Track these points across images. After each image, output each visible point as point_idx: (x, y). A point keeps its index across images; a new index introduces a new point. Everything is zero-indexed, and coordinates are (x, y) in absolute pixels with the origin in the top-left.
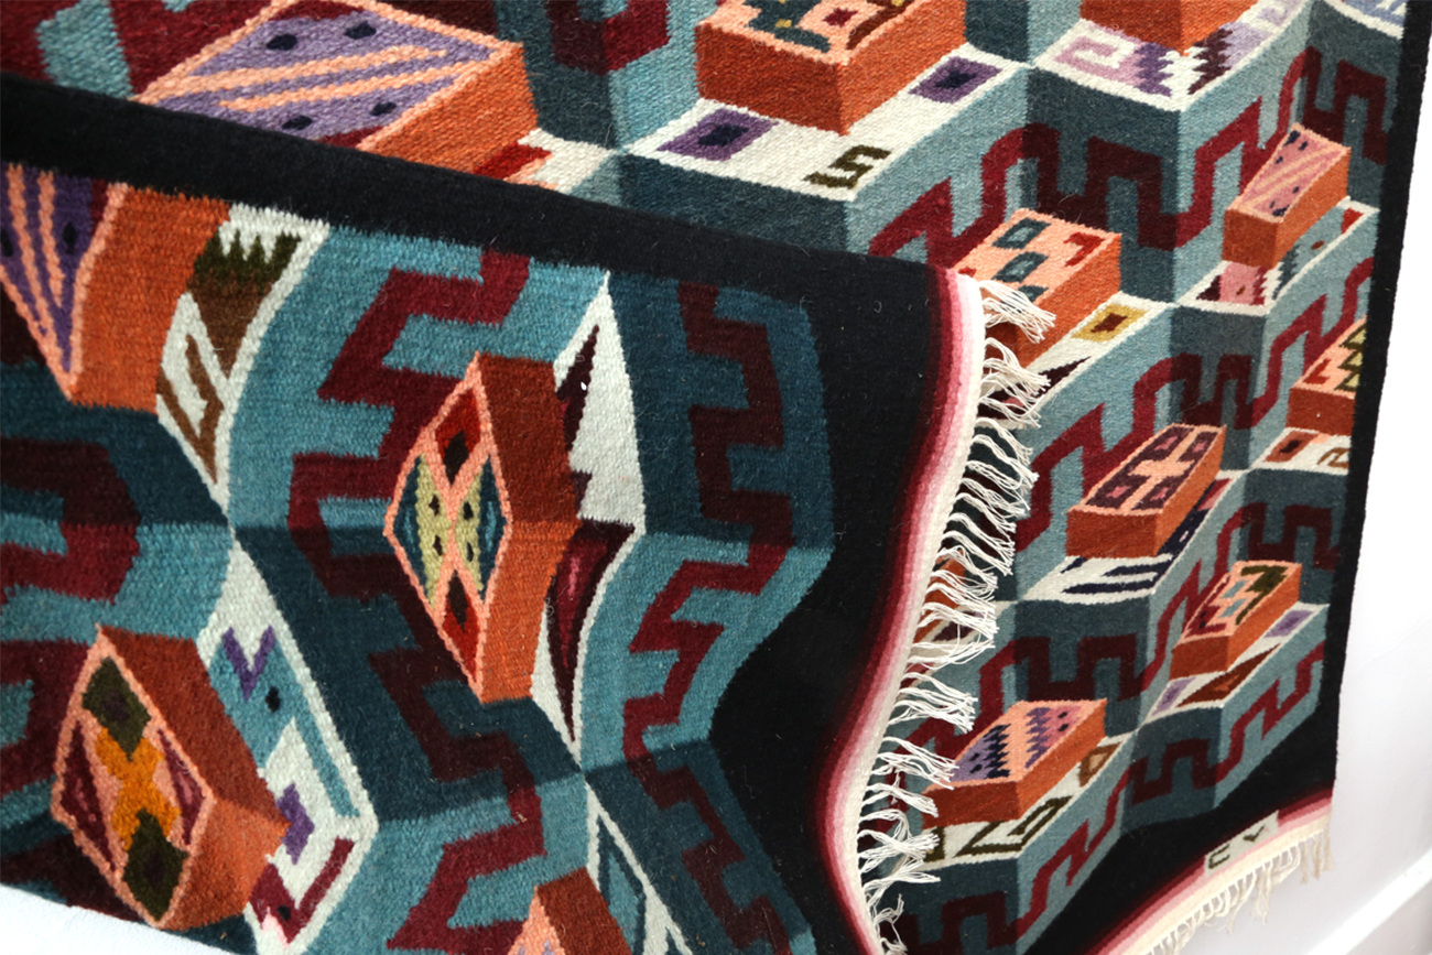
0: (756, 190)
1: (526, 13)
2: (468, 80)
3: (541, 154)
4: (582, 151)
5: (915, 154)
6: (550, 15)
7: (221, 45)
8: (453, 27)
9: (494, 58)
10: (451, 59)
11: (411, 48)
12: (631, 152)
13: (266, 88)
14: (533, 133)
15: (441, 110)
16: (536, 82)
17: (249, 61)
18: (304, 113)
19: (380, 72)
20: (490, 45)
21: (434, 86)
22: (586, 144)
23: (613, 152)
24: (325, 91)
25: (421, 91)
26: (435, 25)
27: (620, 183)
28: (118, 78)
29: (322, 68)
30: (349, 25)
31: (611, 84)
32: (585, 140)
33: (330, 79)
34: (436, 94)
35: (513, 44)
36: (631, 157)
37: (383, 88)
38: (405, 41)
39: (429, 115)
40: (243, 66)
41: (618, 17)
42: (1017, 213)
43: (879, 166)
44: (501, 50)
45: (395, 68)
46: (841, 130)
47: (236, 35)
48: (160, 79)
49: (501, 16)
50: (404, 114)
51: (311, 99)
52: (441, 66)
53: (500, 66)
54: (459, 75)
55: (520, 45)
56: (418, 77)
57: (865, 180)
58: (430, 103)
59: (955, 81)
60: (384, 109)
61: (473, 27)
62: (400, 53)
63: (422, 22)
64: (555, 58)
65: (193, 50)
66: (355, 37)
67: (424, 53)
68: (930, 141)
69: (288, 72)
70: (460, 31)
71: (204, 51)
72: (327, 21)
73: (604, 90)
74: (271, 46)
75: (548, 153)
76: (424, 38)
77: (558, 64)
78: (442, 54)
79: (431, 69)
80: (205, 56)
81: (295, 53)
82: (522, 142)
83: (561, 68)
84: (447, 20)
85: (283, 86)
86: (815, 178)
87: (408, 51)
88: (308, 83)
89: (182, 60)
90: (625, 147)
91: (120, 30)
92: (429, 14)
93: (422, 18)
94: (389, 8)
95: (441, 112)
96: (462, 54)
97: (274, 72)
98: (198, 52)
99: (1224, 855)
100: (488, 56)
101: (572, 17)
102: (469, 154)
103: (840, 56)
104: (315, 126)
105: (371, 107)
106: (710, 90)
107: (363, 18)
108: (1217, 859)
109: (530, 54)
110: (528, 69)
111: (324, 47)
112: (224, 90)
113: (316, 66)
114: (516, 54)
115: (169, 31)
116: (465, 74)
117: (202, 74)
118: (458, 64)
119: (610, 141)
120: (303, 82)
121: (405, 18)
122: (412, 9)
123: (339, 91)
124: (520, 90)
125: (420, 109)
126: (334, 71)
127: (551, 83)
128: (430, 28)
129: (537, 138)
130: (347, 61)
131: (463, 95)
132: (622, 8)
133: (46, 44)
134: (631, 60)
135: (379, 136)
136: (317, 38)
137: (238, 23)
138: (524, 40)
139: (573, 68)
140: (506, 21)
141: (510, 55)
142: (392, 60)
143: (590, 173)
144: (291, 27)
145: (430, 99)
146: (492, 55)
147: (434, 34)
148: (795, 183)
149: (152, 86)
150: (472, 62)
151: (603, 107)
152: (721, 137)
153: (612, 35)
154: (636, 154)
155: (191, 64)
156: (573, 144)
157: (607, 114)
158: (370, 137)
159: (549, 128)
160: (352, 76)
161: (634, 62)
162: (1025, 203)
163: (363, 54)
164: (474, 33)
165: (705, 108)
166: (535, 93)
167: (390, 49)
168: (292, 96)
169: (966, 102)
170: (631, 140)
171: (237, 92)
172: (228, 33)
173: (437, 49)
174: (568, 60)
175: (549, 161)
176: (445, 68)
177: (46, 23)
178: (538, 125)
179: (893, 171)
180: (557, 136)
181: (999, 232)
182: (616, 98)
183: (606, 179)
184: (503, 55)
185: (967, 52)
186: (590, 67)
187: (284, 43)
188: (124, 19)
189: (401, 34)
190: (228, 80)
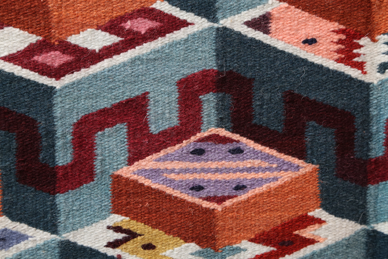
1: (323, 151)
2: (286, 180)
3: (320, 222)
4: (345, 223)
6: (336, 154)
7: (170, 150)
8: (283, 154)
9: (302, 171)
10: (279, 169)
11: (259, 161)
12: (376, 228)
13: (186, 171)
14: (317, 210)
15: (269, 192)
16: (322, 186)
17: (181, 158)
18: (201, 184)
19: (242, 171)
20: (301, 165)
21: (267, 180)
22: (348, 220)
23: (364, 227)
24: (214, 176)
25: (260, 182)
26: (274, 152)
27: (366, 244)
28: (123, 158)
29: (214, 165)
30: (231, 148)
31: (368, 192)
32: (347, 218)
33: (217, 170)
34: (268, 184)
35: (314, 166)
36: (375, 231)
37: (242, 178)
38: (257, 158)
39: (263, 194)
40: (177, 160)
41: (377, 159)
44: (306, 168)
45: (249, 170)
47: (178, 146)
48: (140, 161)
49: (309, 152)
50: (250, 192)
51: (206, 178)
52: (273, 171)
53: (304, 175)
54: (281, 177)
55: (318, 166)
56: (260, 175)
58: (264, 188)
60: (240, 188)
61: (293, 155)
62: (253, 163)
63: (267, 150)
64: (336, 175)
65: (157, 150)
66: (233, 154)
67: (266, 165)
69: (197, 165)
70: (286, 156)
71: (162, 151)
72: (221, 145)
73: (364, 194)
74: (192, 153)
75: (324, 222)
76: (268, 157)
77: (337, 178)
78: (275, 166)
79: (268, 172)
80: (162, 153)
81: (203, 157)
82: (310, 214)
83: (339, 180)
84: (280, 151)
85: (195, 171)
87: (257, 162)
88: (206, 171)
89: (152, 154)
90: (372, 225)
91: (129, 139)
92: (271, 147)
93: (268, 148)
94: (252, 142)
95: (269, 193)
96: (285, 168)
97: (191, 164)
98: (159, 152)
100: (299, 170)
101: (349, 156)
102: (280, 216)
104: (205, 191)
105: (234, 186)
107: (238, 145)
109: (322, 172)
110: (320, 178)
111: (217, 156)
112: (167, 169)
113: (211, 164)
114: (314, 170)
115: (149, 142)
116: (286, 176)
117: (158, 161)
118: (282, 172)
119: (364, 221)
120: (203, 170)
121: (259, 147)
122: (263, 144)
123: (219, 177)
124: (314, 188)
125: (258, 190)
126: (220, 167)
127: (332, 187)
128: (271, 153)
129: (318, 213)
130: (226, 164)
131: (282, 187)
132: (381, 154)
133: (97, 141)
134: (382, 181)
135: (235, 200)
136: (214, 152)
137: (180, 141)
138: (320, 164)
139: (346, 181)
140: (312, 154)
141: (311, 170)
142: (249, 166)
143: (348, 236)
144: (203, 146)
145: (264, 186)
146: (301, 170)
147: (272, 156)
149: (136, 163)
150: (290, 172)
151: (361, 203)
153: (373, 167)
154: (379, 230)
155: (155, 156)
156: (340, 219)
157: (364, 206)
158: (230, 200)
159: (326, 209)
160: (228, 170)
161: (384, 182)
163: (235, 161)
164: (293, 158)
166: (321, 191)
167: (249, 161)
168: (197, 176)
170: (377, 222)
171: (172, 171)
172: (175, 145)
173: (273, 163)
174: (343, 177)
175: (324, 226)
176: (275, 173)
177: (100, 133)
178: (320, 207)
180: (331, 214)
182: (370, 199)
183: (357, 240)
184: (307, 170)
186: (356, 181)
187: (199, 152)
188: (132, 134)
189: (256, 154)
190: (169, 165)
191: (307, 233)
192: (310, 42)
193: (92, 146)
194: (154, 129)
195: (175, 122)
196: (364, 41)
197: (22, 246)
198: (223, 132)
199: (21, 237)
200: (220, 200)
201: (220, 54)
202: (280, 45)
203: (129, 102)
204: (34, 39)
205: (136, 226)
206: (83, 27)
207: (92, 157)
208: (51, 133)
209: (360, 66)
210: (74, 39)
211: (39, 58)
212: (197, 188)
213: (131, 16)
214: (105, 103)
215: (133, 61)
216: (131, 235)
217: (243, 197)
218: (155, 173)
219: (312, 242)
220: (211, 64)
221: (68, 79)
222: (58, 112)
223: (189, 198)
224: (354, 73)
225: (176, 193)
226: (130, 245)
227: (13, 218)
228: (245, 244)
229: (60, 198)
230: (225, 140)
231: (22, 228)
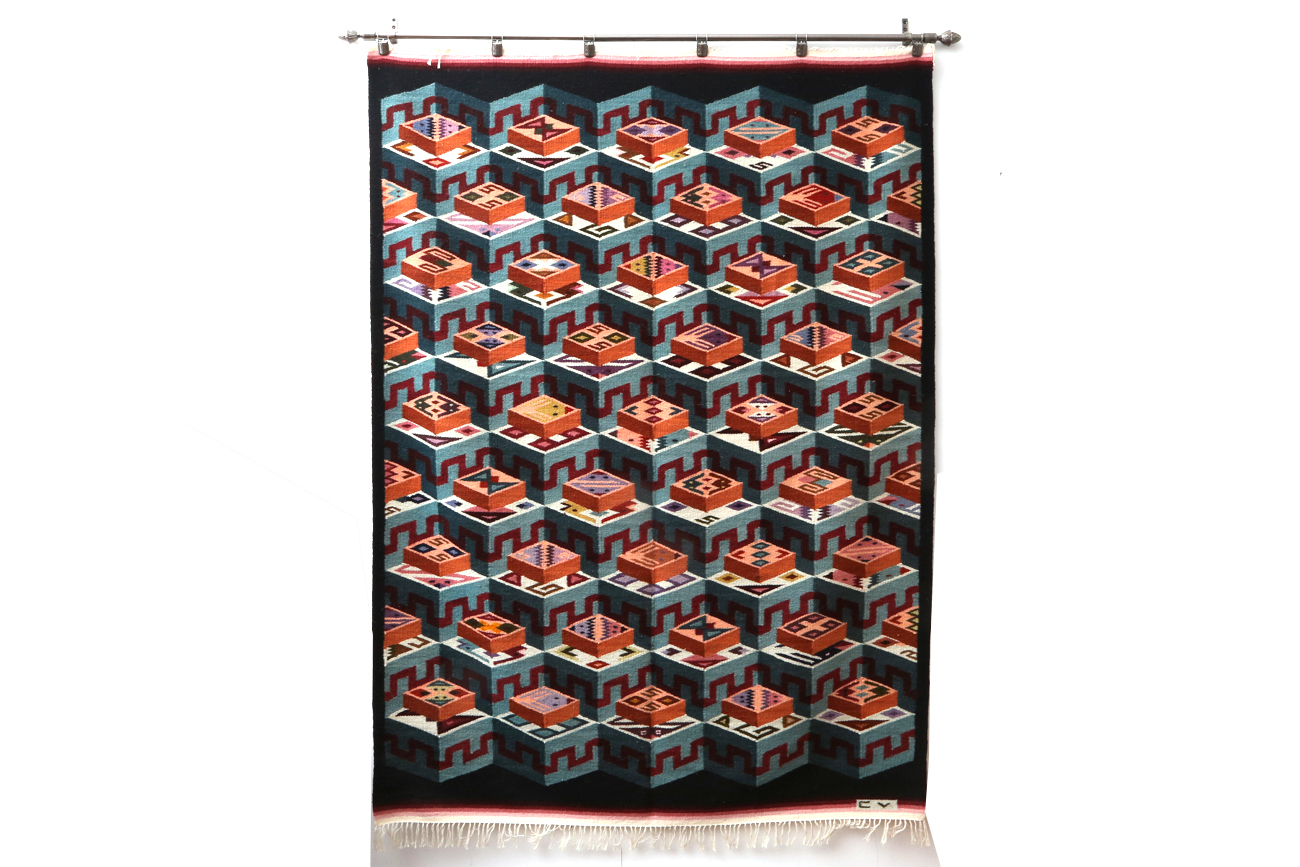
0: (682, 519)
1: (637, 478)
4: (644, 505)
5: (727, 520)
6: (641, 479)
10: (621, 485)
16: (636, 491)
23: (651, 506)
25: (614, 489)
27: (651, 512)
32: (645, 503)
35: (633, 483)
36: (654, 508)
41: (655, 482)
42: (758, 540)
43: (716, 521)
44: (630, 484)
46: (706, 511)
49: (631, 479)
53: (629, 487)
57: (712, 523)
59: (739, 506)
60: (607, 490)
61: (626, 480)
68: (732, 518)
70: (623, 480)
73: (651, 494)
75: (637, 504)
76: (616, 480)
77: (642, 488)
78: (619, 483)
86: (697, 520)
87: (614, 482)
99: (867, 805)
101: (646, 480)
103: (706, 495)
106: (672, 498)
108: (863, 805)
109: (636, 485)
110: (635, 488)
116: (623, 487)
119: (651, 504)
124: (633, 491)
127: (639, 492)
129: (635, 500)
134: (657, 490)
138: (635, 483)
139: (645, 489)
141: (632, 485)
143: (646, 509)
144: (596, 475)
146: (628, 485)
147: (618, 480)
148: (692, 520)
151: (650, 497)
152: (674, 507)
153: (653, 484)
154: (656, 507)
156: (642, 503)
157: (650, 499)
159: (637, 499)
162: (762, 538)
165: (671, 501)
166: (636, 493)
169: (742, 511)
170: (655, 505)
179: (719, 523)
180: (639, 501)
181: (753, 544)
182: (652, 496)
183: (649, 511)
185: (742, 500)
186: (648, 489)
187: (592, 478)
188: (570, 471)
189: (613, 479)
190: (582, 482)
191: (631, 507)
192: (631, 440)
193: (556, 475)
194: (577, 469)
195: (585, 466)
196: (650, 441)
197: (532, 508)
198: (602, 471)
199: (532, 505)
200: (600, 495)
201: (600, 444)
202: (621, 441)
203: (569, 459)
204: (538, 438)
205: (571, 503)
206: (554, 434)
207: (556, 478)
208: (543, 470)
209: (648, 449)
210: (551, 438)
211: (540, 444)
212: (592, 490)
213: (570, 431)
214: (561, 460)
215: (571, 446)
216: (569, 506)
217: (608, 494)
218: (577, 485)
219: (632, 511)
220: (597, 447)
221: (549, 451)
222: (545, 462)
223: (589, 494)
224: (647, 451)
225: (585, 492)
226: (569, 509)
227: (530, 498)
228: (609, 511)
229: (545, 492)
230: (602, 473)
231: (532, 502)
